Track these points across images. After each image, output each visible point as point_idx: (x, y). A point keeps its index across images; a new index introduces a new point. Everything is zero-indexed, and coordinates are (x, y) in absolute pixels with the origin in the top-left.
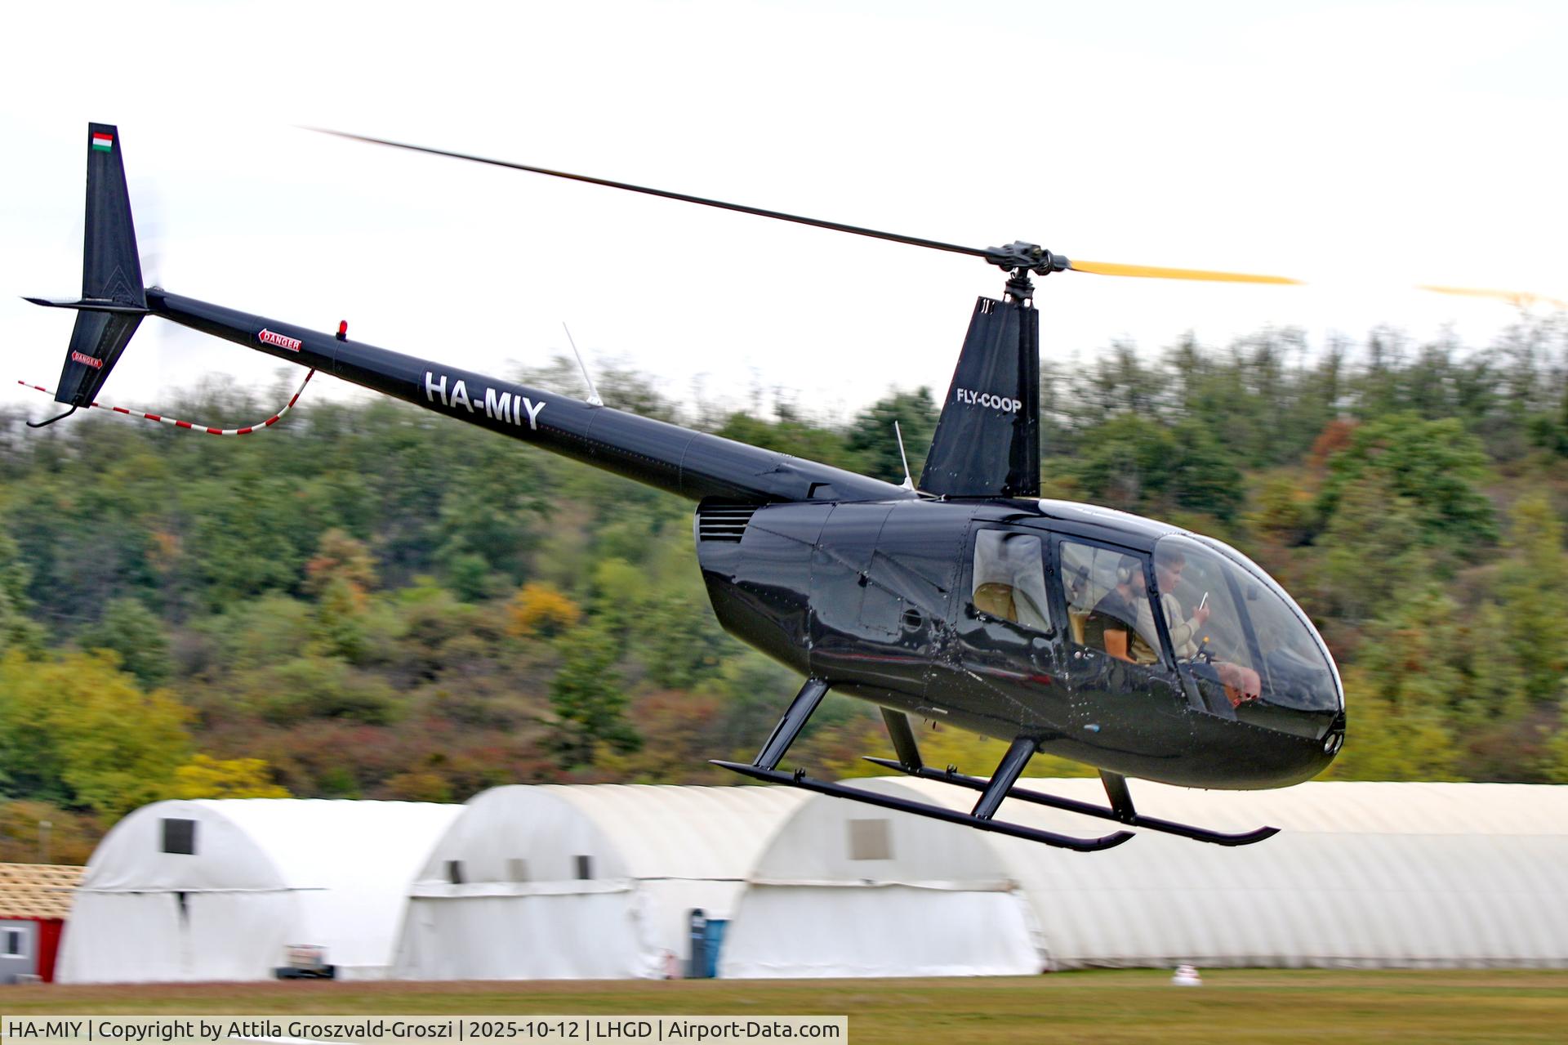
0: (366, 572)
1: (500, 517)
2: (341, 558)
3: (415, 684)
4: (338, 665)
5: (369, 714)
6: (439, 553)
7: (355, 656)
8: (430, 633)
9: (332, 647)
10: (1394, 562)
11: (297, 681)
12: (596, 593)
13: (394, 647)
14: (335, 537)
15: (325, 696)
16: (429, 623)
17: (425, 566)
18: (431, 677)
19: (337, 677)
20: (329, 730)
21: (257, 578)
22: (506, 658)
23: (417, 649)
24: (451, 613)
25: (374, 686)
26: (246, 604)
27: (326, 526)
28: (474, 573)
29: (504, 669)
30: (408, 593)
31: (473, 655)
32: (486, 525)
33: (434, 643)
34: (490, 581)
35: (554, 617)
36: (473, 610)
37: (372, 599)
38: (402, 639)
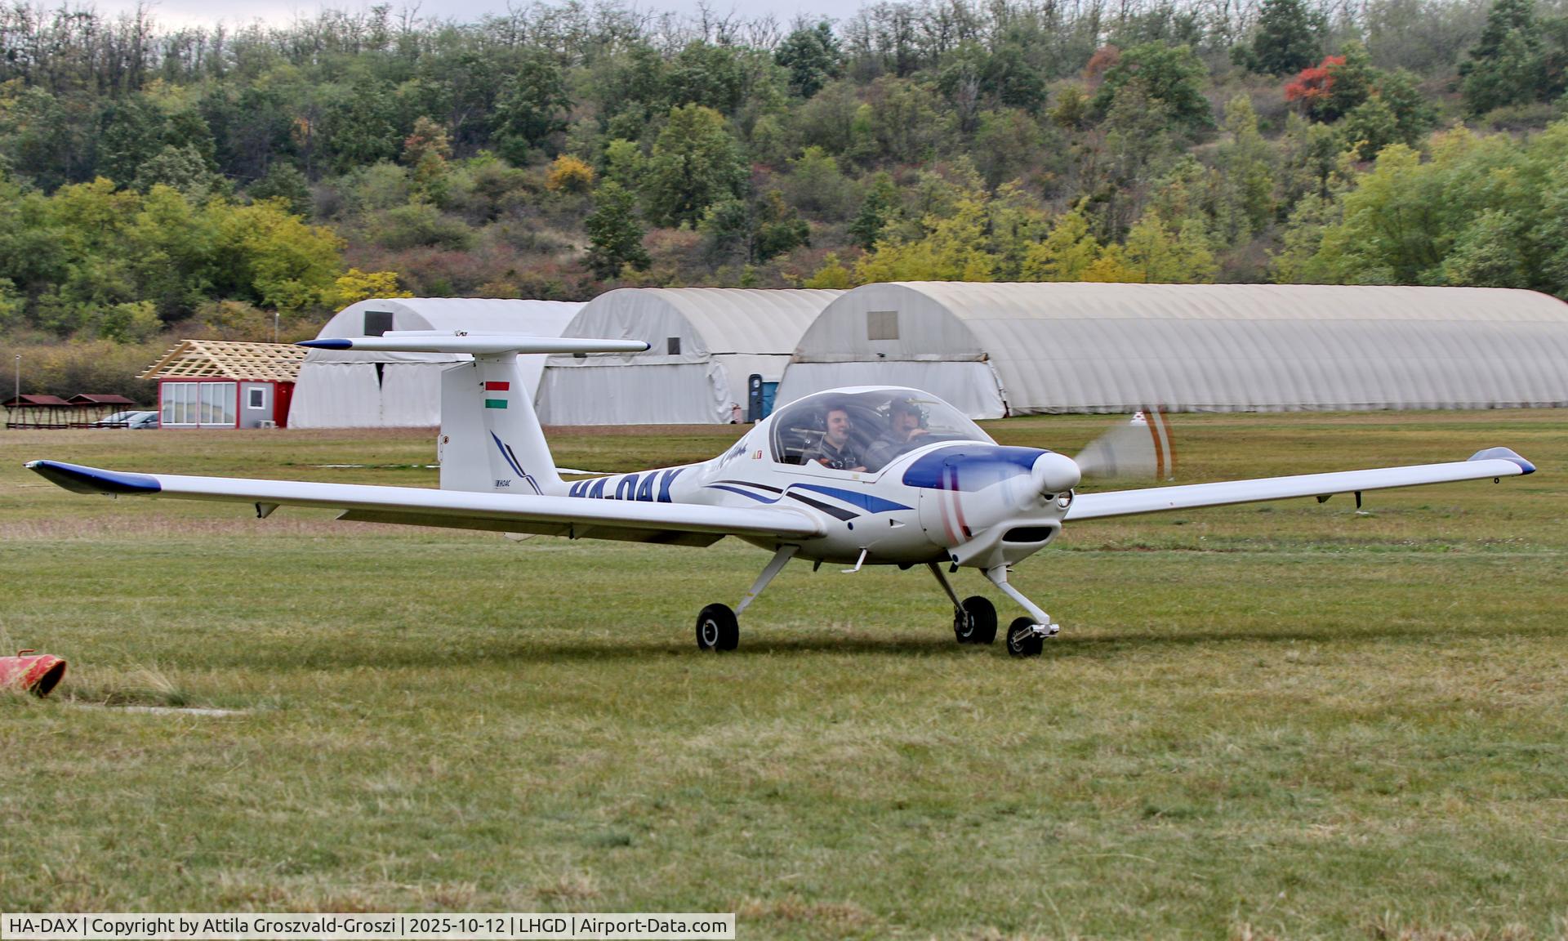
0: (445, 146)
1: (535, 110)
2: (428, 137)
3: (484, 223)
4: (432, 208)
5: (456, 242)
6: (495, 135)
7: (443, 203)
8: (490, 188)
9: (429, 197)
10: (1149, 141)
11: (405, 220)
12: (607, 161)
13: (466, 197)
14: (423, 122)
15: (424, 230)
16: (492, 182)
17: (484, 143)
18: (494, 219)
19: (431, 218)
20: (429, 254)
21: (370, 149)
22: (545, 205)
23: (483, 199)
24: (507, 176)
25: (457, 224)
26: (364, 167)
27: (417, 115)
28: (518, 147)
29: (544, 213)
30: (476, 161)
31: (523, 203)
32: (527, 114)
33: (495, 195)
34: (529, 153)
35: (578, 177)
36: (520, 172)
37: (451, 164)
38: (474, 192)
